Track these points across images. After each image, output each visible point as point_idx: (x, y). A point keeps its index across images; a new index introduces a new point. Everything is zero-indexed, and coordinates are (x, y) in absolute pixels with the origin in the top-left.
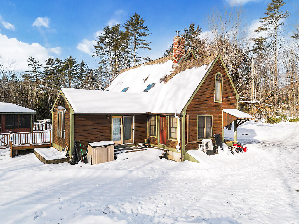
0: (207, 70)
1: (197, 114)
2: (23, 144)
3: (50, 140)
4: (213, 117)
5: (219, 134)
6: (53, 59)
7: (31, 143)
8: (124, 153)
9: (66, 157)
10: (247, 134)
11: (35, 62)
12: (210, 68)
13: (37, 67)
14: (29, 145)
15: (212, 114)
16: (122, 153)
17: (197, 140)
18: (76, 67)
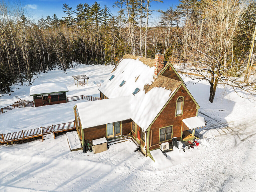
0: (171, 96)
1: (159, 128)
2: (60, 130)
3: (75, 126)
4: (173, 127)
5: (176, 137)
6: (82, 5)
7: (64, 129)
8: (114, 144)
9: (81, 147)
10: (223, 111)
11: (69, 9)
12: (173, 95)
13: (71, 13)
14: (63, 130)
15: (172, 125)
16: (113, 144)
17: (159, 142)
18: (101, 12)
